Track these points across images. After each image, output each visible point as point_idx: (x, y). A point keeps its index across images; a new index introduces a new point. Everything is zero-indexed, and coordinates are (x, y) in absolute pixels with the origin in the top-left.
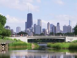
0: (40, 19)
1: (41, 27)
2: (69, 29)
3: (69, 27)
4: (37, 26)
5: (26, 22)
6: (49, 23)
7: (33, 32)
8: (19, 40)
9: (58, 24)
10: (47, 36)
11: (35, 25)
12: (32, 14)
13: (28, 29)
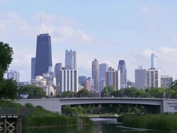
0: (71, 51)
1: (75, 71)
2: (152, 79)
3: (152, 72)
4: (63, 69)
5: (32, 59)
6: (96, 60)
7: (53, 86)
8: (39, 107)
9: (122, 63)
10: (113, 97)
11: (58, 65)
12: (50, 37)
13: (41, 77)
